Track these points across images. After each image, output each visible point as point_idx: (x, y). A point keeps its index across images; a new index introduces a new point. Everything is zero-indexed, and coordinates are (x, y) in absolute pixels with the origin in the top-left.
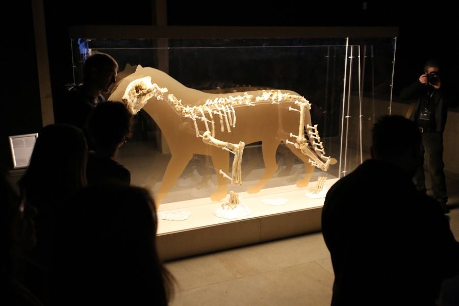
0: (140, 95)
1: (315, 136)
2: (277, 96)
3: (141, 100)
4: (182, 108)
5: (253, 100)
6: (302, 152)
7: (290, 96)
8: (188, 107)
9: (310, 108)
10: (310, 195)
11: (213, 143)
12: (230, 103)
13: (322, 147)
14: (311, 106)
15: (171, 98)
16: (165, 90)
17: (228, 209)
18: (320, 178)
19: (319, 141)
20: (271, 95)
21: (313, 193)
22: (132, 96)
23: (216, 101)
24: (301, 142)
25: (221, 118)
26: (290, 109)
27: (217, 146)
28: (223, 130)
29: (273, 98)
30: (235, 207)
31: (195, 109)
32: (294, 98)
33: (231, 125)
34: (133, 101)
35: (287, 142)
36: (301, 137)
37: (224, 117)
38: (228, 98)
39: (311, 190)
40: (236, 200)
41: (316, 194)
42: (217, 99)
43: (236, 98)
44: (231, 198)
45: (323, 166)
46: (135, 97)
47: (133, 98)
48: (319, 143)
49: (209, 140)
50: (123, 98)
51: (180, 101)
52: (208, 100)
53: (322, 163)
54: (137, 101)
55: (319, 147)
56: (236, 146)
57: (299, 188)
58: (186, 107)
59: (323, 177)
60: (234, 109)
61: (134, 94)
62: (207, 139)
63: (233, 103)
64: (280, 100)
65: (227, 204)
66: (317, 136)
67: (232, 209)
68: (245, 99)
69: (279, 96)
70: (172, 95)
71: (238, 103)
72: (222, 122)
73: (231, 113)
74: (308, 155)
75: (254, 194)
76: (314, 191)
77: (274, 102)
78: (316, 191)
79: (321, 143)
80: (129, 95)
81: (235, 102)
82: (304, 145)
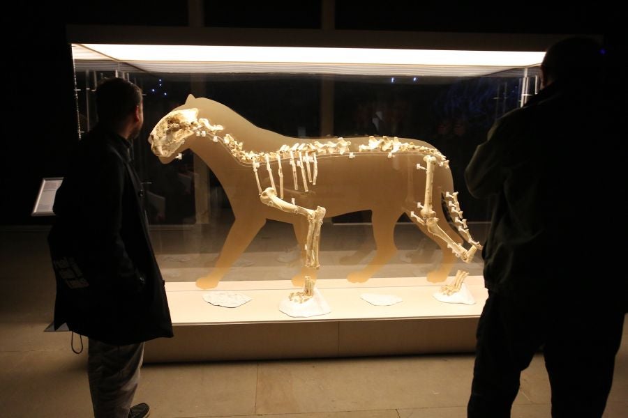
0: (170, 130)
2: (392, 146)
4: (241, 154)
7: (411, 146)
8: (252, 152)
10: (439, 295)
11: (275, 204)
12: (316, 151)
13: (465, 226)
15: (227, 140)
16: (220, 128)
17: (296, 301)
18: (459, 272)
19: (461, 217)
20: (383, 143)
21: (444, 294)
22: (161, 131)
23: (295, 147)
24: (427, 216)
25: (294, 169)
26: (418, 166)
27: (281, 209)
28: (296, 187)
29: (385, 148)
30: (306, 300)
31: (261, 157)
32: (421, 151)
33: (310, 181)
34: (160, 138)
35: (412, 214)
36: (426, 209)
38: (313, 144)
39: (444, 289)
41: (448, 295)
42: (297, 144)
43: (325, 145)
45: (464, 253)
46: (164, 132)
47: (161, 134)
48: (461, 220)
49: (269, 199)
50: (151, 134)
51: (241, 144)
52: (284, 146)
53: (463, 249)
54: (167, 137)
55: (462, 226)
56: (311, 212)
57: (432, 284)
58: (249, 153)
59: (464, 272)
61: (164, 128)
62: (266, 197)
63: (319, 151)
64: (396, 149)
65: (299, 294)
66: (458, 208)
67: (301, 303)
68: (340, 146)
69: (396, 146)
70: (229, 135)
71: (327, 152)
72: (295, 175)
75: (357, 284)
76: (447, 291)
77: (390, 155)
78: (450, 291)
79: (464, 220)
80: (157, 130)
81: (322, 150)
82: (431, 220)
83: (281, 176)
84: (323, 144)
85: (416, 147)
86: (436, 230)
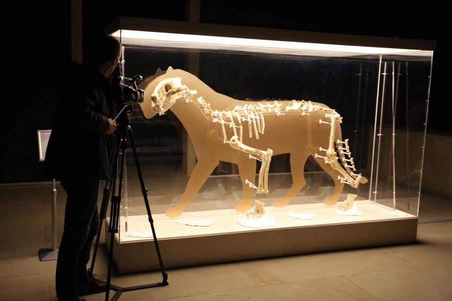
0: (169, 94)
1: (345, 151)
3: (170, 99)
4: (210, 112)
5: (283, 109)
6: (332, 166)
7: (320, 108)
8: (216, 110)
9: (341, 122)
10: (339, 212)
11: (241, 148)
12: (260, 110)
13: (352, 163)
14: (342, 120)
15: (200, 100)
16: (194, 92)
17: (253, 218)
18: (350, 195)
19: (349, 156)
20: (302, 106)
21: (342, 210)
22: (161, 94)
23: (245, 107)
24: (331, 156)
25: (250, 123)
26: (321, 121)
27: (245, 152)
28: (251, 135)
29: (304, 108)
30: (260, 217)
31: (223, 114)
32: (325, 111)
33: (260, 132)
34: (162, 99)
35: (316, 156)
36: (330, 151)
37: (252, 123)
38: (258, 106)
39: (340, 207)
40: (262, 210)
41: (346, 211)
42: (246, 105)
43: (265, 106)
44: (256, 208)
45: (353, 182)
46: (164, 95)
47: (162, 96)
48: (349, 159)
49: (237, 144)
50: (153, 96)
51: (209, 105)
52: (237, 106)
53: (352, 180)
54: (166, 99)
55: (349, 163)
56: (264, 152)
59: (353, 195)
60: (264, 116)
61: (163, 92)
62: (234, 143)
63: (262, 110)
64: (310, 110)
65: (252, 214)
66: (348, 151)
67: (258, 218)
68: (275, 107)
69: (309, 107)
70: (201, 97)
71: (267, 111)
72: (250, 127)
73: (260, 120)
74: (337, 170)
76: (343, 209)
77: (303, 114)
78: (345, 208)
79: (352, 159)
80: (159, 93)
81: (264, 110)
82: (333, 158)
83: (241, 127)
84: (264, 105)
85: (323, 108)
86: (336, 166)
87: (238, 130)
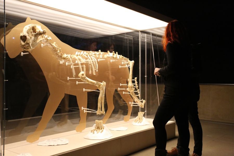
0: (37, 34)
3: (37, 39)
4: (61, 54)
8: (65, 54)
11: (87, 80)
13: (138, 93)
15: (55, 45)
16: (50, 38)
19: (137, 88)
21: (138, 123)
22: (30, 34)
24: (131, 87)
25: (90, 63)
28: (90, 72)
29: (115, 56)
33: (95, 70)
35: (119, 89)
36: (130, 84)
40: (101, 126)
44: (97, 125)
45: (142, 104)
47: (31, 36)
54: (34, 38)
59: (142, 112)
61: (32, 32)
65: (95, 130)
66: (136, 85)
67: (101, 133)
68: (100, 54)
69: (117, 56)
70: (55, 43)
72: (90, 66)
76: (138, 122)
79: (138, 90)
80: (28, 33)
82: (132, 89)
83: (84, 66)
87: (83, 68)
